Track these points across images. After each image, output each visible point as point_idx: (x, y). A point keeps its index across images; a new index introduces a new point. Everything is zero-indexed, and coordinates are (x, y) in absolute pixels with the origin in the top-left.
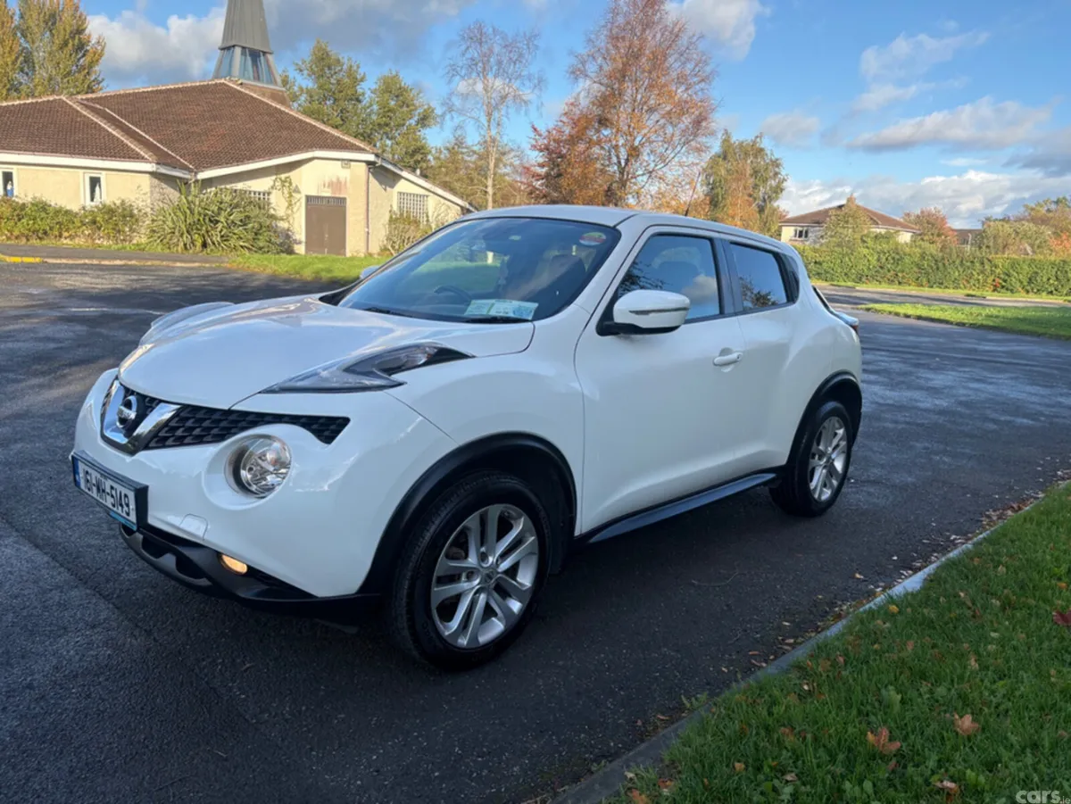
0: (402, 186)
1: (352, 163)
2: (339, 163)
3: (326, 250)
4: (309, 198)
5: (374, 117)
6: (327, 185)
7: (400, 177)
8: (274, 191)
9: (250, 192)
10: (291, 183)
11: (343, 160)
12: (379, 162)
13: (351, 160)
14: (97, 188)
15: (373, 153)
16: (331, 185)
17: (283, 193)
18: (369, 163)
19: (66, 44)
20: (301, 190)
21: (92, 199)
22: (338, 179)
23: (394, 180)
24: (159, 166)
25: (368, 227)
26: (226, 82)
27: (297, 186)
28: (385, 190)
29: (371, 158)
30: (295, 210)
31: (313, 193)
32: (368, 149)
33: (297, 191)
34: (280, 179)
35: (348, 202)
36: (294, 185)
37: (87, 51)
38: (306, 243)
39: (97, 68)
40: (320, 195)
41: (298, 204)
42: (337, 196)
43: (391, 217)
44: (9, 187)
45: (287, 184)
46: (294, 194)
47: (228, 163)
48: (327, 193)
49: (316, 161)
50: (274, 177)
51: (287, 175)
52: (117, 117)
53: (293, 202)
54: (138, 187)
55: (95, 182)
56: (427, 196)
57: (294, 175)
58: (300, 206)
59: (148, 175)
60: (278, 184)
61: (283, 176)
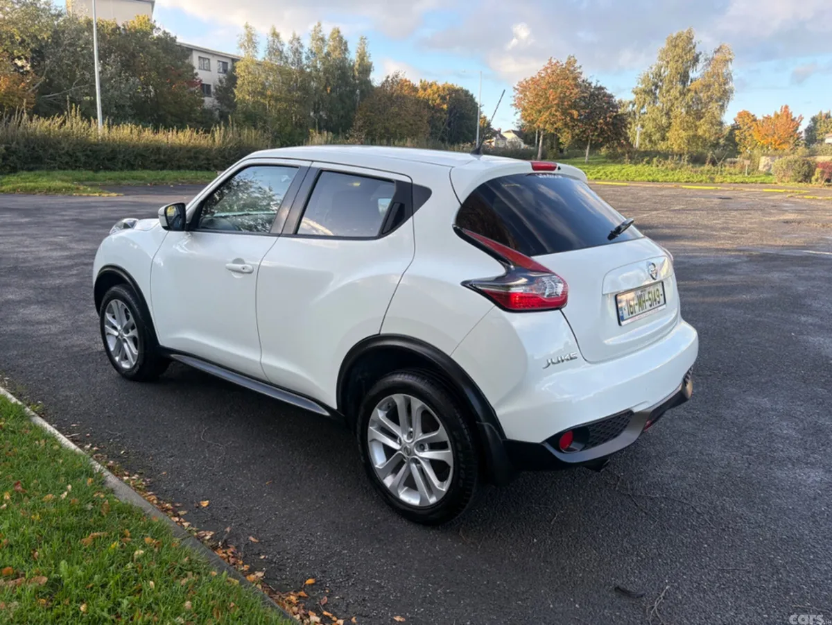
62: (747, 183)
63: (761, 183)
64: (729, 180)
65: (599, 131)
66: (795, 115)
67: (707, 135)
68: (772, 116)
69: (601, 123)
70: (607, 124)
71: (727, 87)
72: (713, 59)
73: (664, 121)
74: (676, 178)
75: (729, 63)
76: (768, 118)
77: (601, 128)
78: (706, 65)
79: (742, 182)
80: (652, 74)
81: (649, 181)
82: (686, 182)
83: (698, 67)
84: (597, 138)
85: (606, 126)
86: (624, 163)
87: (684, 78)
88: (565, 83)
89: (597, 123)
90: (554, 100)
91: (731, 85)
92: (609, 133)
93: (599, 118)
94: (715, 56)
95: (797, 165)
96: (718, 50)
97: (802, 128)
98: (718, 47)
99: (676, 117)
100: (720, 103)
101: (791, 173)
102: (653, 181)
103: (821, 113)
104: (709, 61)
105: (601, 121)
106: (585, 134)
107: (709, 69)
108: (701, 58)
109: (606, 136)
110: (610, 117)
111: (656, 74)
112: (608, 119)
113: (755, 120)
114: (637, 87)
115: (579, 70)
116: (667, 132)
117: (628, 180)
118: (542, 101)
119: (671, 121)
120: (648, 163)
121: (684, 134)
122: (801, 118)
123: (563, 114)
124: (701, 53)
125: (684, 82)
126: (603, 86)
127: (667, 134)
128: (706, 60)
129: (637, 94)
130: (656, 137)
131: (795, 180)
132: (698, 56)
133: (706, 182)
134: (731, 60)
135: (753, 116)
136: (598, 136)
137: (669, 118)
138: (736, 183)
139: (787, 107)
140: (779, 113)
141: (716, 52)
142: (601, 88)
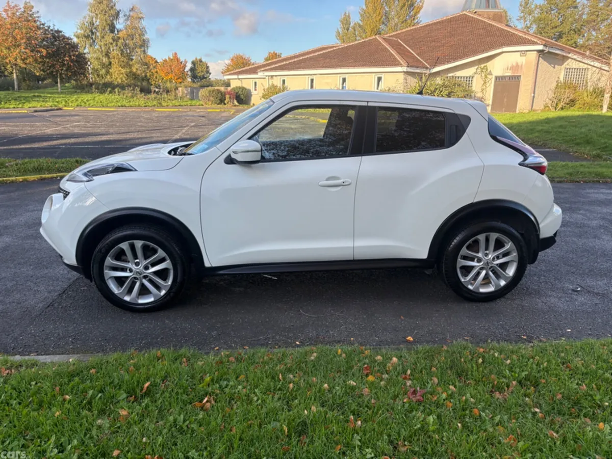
0: (571, 64)
1: (527, 53)
2: (519, 53)
3: (504, 109)
4: (497, 78)
5: (585, 17)
6: (509, 68)
7: (568, 58)
8: (476, 75)
9: (456, 77)
10: (487, 70)
11: (521, 51)
12: (547, 50)
13: (527, 51)
14: (380, 83)
15: (542, 44)
16: (512, 68)
17: (481, 76)
18: (539, 51)
19: (404, 5)
20: (493, 74)
21: (377, 89)
22: (517, 64)
23: (563, 60)
24: (408, 68)
25: (534, 93)
26: (466, 13)
27: (490, 71)
28: (554, 67)
29: (541, 47)
30: (487, 86)
31: (500, 74)
32: (539, 42)
33: (490, 74)
34: (481, 68)
35: (522, 78)
36: (489, 70)
37: (415, 7)
38: (492, 105)
39: (419, 16)
40: (504, 75)
41: (490, 82)
42: (515, 74)
43: (557, 85)
44: (344, 85)
45: (484, 70)
46: (488, 76)
47: (448, 62)
48: (509, 73)
49: (504, 54)
50: (476, 67)
51: (485, 65)
52: (402, 43)
53: (487, 81)
54: (397, 80)
55: (379, 79)
56: (588, 69)
57: (489, 65)
58: (491, 83)
59: (403, 73)
60: (479, 70)
61: (482, 66)
62: (182, 106)
63: (190, 106)
64: (171, 105)
65: (67, 66)
66: (182, 59)
67: (139, 72)
68: (167, 59)
69: (67, 60)
70: (72, 61)
71: (144, 38)
72: (129, 16)
73: (105, 60)
74: (137, 104)
75: (142, 20)
76: (165, 61)
77: (68, 64)
78: (126, 20)
79: (180, 106)
80: (87, 22)
81: (119, 106)
82: (145, 106)
83: (120, 20)
84: (66, 73)
85: (72, 62)
86: (93, 93)
87: (112, 28)
88: (28, 25)
89: (64, 60)
90: (22, 39)
91: (146, 37)
92: (75, 69)
93: (65, 56)
94: (132, 14)
95: (214, 93)
96: (132, 9)
97: (187, 69)
98: (131, 7)
99: (114, 58)
100: (143, 49)
101: (212, 98)
102: (122, 106)
103: (196, 59)
104: (128, 17)
105: (67, 58)
106: (54, 68)
107: (129, 23)
108: (121, 15)
109: (73, 70)
110: (74, 56)
111: (90, 23)
112: (73, 57)
113: (156, 62)
114: (77, 32)
115: (37, 15)
116: (110, 68)
117: (103, 106)
118: (10, 40)
119: (111, 60)
120: (110, 92)
121: (123, 71)
122: (186, 62)
123: (32, 51)
124: (121, 11)
125: (112, 31)
126: (60, 29)
127: (110, 71)
128: (125, 16)
129: (78, 38)
130: (103, 72)
131: (216, 103)
132: (119, 12)
133: (158, 106)
134: (143, 18)
135: (155, 59)
136: (67, 70)
137: (109, 58)
138: (176, 106)
139: (176, 54)
140: (172, 58)
141: (130, 11)
142: (58, 32)
